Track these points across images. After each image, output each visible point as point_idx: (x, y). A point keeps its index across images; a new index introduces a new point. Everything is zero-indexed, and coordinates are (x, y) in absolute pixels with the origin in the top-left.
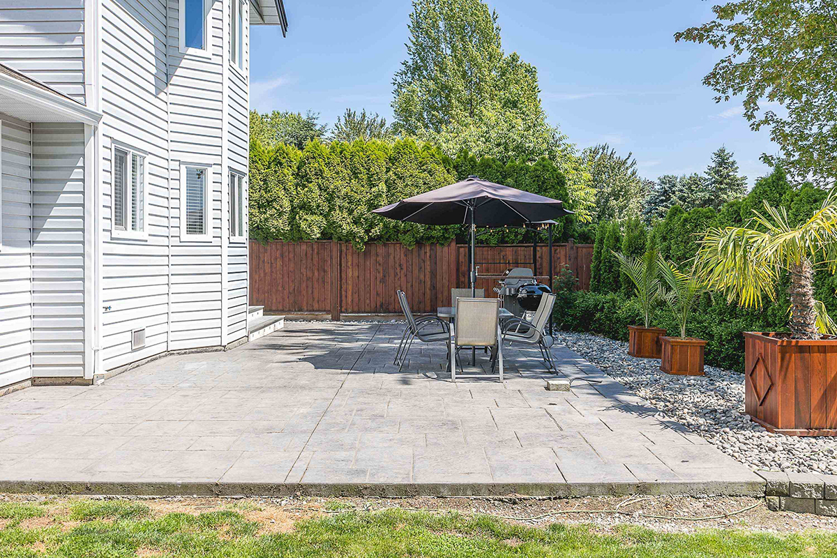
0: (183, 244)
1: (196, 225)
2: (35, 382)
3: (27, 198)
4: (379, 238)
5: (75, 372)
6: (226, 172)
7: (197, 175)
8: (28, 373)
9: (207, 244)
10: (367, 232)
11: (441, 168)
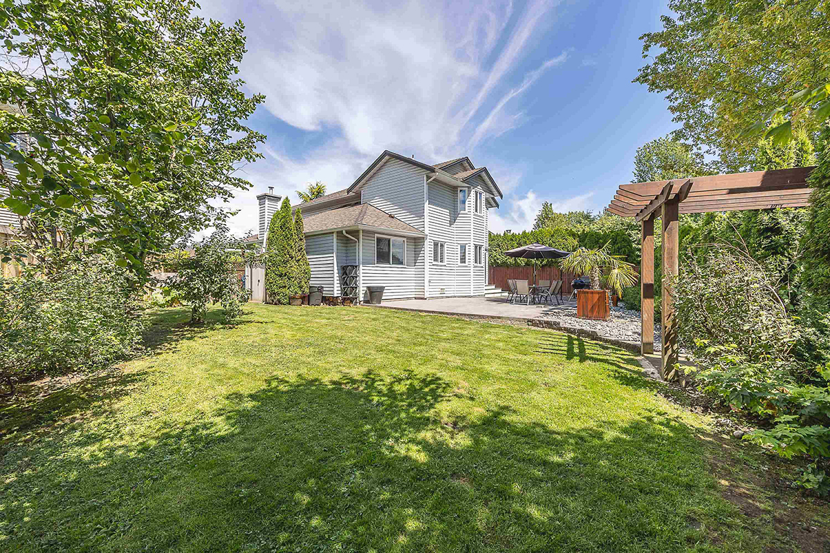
0: (459, 267)
1: (463, 260)
2: (415, 298)
3: (414, 255)
4: (546, 265)
5: (422, 296)
6: (472, 245)
7: (463, 248)
8: (414, 296)
9: (466, 267)
10: (541, 263)
11: (571, 238)
